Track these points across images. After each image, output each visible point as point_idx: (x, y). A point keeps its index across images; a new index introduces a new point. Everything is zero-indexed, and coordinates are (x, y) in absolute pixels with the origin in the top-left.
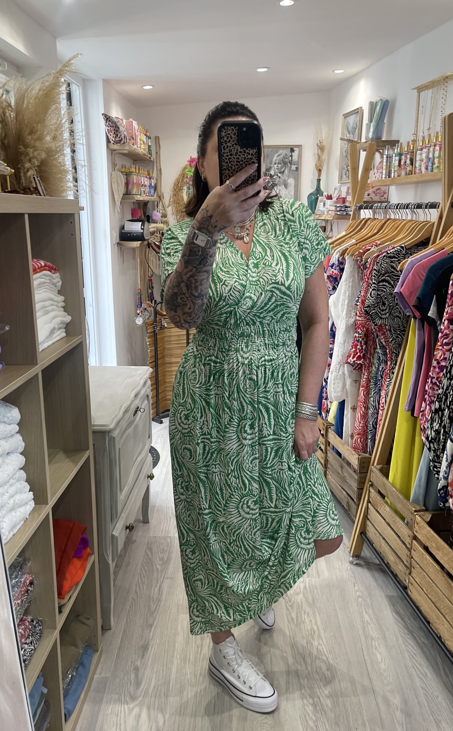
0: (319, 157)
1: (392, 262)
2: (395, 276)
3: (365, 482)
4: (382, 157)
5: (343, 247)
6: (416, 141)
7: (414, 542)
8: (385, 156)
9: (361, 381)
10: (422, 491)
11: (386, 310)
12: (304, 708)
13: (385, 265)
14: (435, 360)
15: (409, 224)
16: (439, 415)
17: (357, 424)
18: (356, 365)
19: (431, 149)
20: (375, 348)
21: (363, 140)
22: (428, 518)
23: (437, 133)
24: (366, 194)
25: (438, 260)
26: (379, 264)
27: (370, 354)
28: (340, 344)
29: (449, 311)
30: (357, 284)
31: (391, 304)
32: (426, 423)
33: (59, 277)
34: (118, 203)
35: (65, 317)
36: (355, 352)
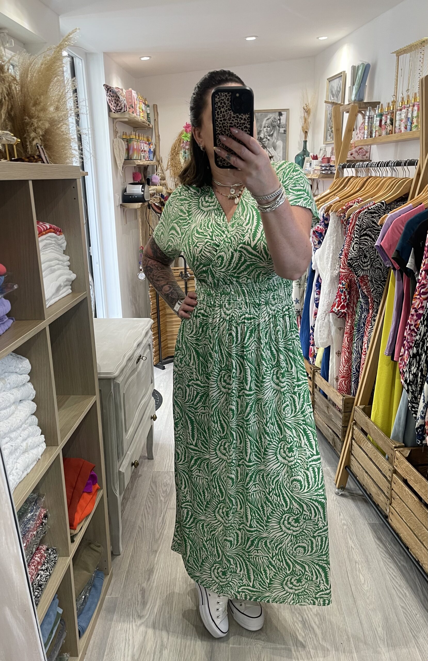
0: (305, 120)
1: (373, 217)
2: (376, 230)
3: (348, 421)
4: (364, 118)
5: (327, 204)
6: (395, 102)
7: (394, 475)
8: (367, 117)
9: (344, 328)
10: (401, 429)
11: (367, 262)
13: (367, 220)
14: (413, 308)
15: (390, 180)
16: (416, 360)
17: (341, 368)
18: (340, 314)
19: (410, 109)
20: (358, 298)
21: (347, 102)
22: (407, 453)
23: (415, 94)
24: (349, 154)
25: (416, 214)
26: (361, 220)
27: (353, 303)
28: (325, 294)
29: (426, 263)
30: (341, 238)
31: (373, 257)
32: (405, 367)
33: (64, 238)
34: (120, 168)
35: (70, 275)
36: (339, 301)
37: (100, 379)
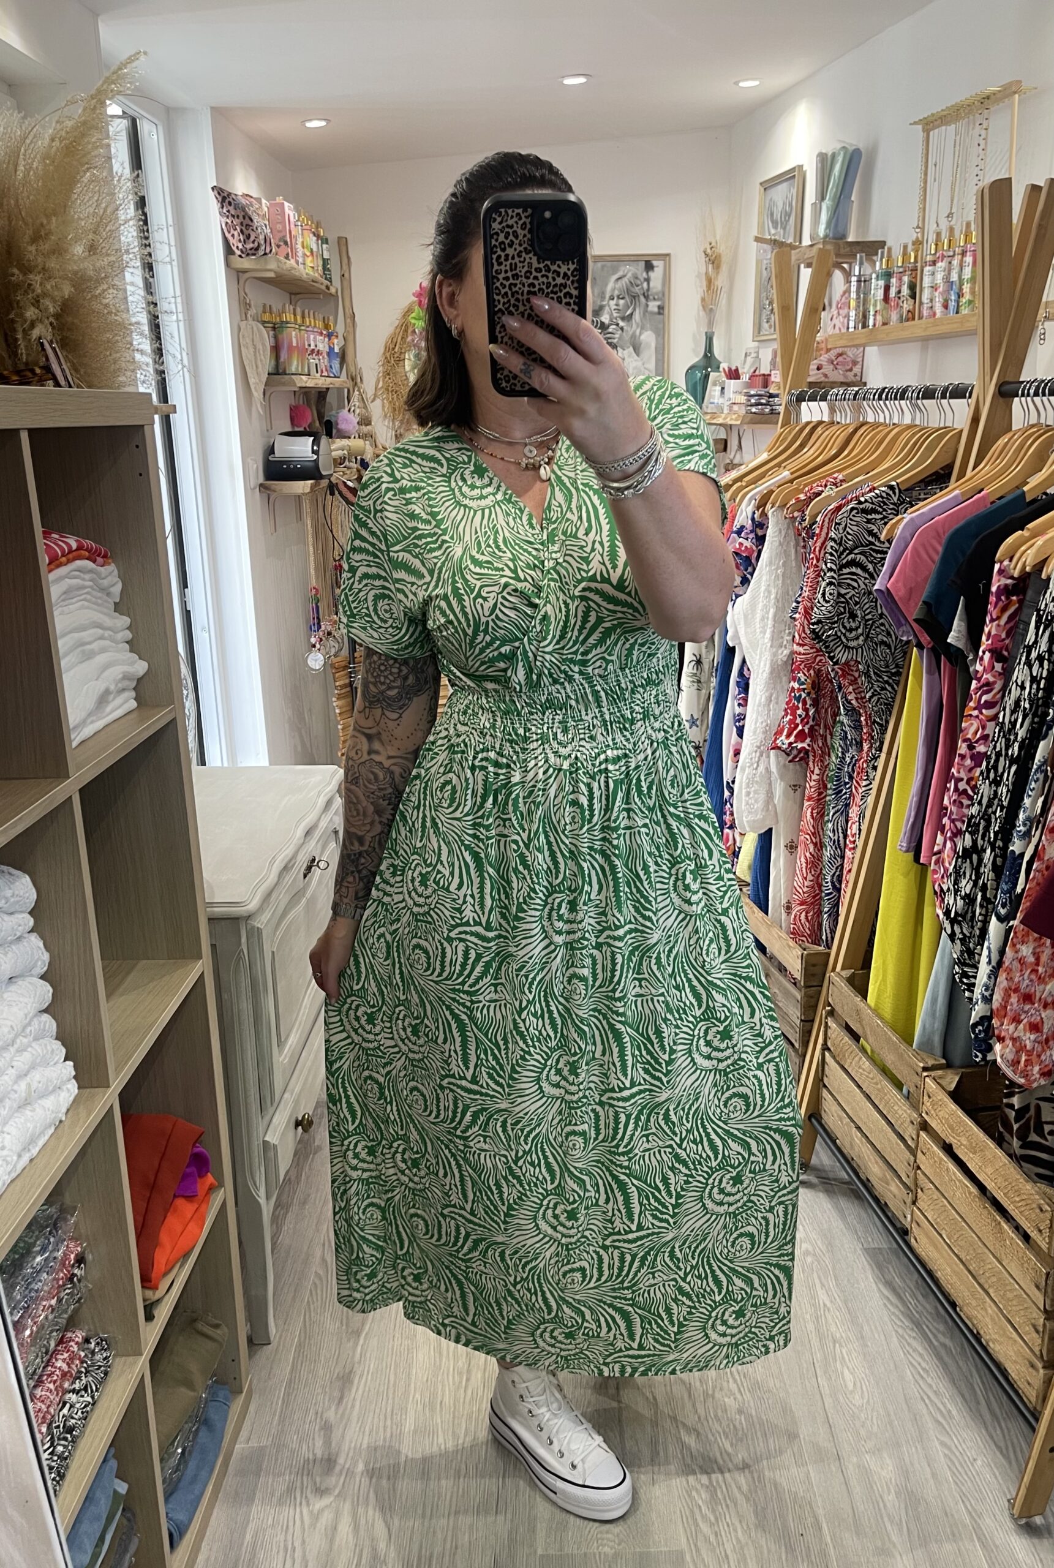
0: (709, 283)
1: (869, 521)
2: (877, 552)
3: (816, 1006)
4: (848, 281)
5: (762, 487)
6: (921, 243)
7: (921, 1133)
8: (854, 279)
9: (805, 787)
10: (939, 1025)
11: (857, 629)
12: (689, 1496)
13: (855, 528)
14: (964, 740)
15: (909, 433)
16: (971, 859)
17: (798, 880)
18: (795, 752)
19: (956, 262)
20: (837, 714)
21: (806, 241)
22: (951, 1083)
23: (968, 225)
24: (813, 367)
25: (970, 515)
26: (841, 527)
27: (825, 727)
28: (759, 705)
29: (992, 632)
30: (794, 570)
31: (869, 617)
32: (944, 881)
33: (116, 572)
34: (258, 395)
35: (132, 664)
36: (791, 722)
37: (211, 920)
